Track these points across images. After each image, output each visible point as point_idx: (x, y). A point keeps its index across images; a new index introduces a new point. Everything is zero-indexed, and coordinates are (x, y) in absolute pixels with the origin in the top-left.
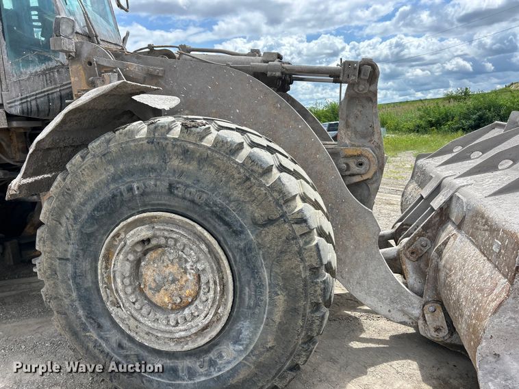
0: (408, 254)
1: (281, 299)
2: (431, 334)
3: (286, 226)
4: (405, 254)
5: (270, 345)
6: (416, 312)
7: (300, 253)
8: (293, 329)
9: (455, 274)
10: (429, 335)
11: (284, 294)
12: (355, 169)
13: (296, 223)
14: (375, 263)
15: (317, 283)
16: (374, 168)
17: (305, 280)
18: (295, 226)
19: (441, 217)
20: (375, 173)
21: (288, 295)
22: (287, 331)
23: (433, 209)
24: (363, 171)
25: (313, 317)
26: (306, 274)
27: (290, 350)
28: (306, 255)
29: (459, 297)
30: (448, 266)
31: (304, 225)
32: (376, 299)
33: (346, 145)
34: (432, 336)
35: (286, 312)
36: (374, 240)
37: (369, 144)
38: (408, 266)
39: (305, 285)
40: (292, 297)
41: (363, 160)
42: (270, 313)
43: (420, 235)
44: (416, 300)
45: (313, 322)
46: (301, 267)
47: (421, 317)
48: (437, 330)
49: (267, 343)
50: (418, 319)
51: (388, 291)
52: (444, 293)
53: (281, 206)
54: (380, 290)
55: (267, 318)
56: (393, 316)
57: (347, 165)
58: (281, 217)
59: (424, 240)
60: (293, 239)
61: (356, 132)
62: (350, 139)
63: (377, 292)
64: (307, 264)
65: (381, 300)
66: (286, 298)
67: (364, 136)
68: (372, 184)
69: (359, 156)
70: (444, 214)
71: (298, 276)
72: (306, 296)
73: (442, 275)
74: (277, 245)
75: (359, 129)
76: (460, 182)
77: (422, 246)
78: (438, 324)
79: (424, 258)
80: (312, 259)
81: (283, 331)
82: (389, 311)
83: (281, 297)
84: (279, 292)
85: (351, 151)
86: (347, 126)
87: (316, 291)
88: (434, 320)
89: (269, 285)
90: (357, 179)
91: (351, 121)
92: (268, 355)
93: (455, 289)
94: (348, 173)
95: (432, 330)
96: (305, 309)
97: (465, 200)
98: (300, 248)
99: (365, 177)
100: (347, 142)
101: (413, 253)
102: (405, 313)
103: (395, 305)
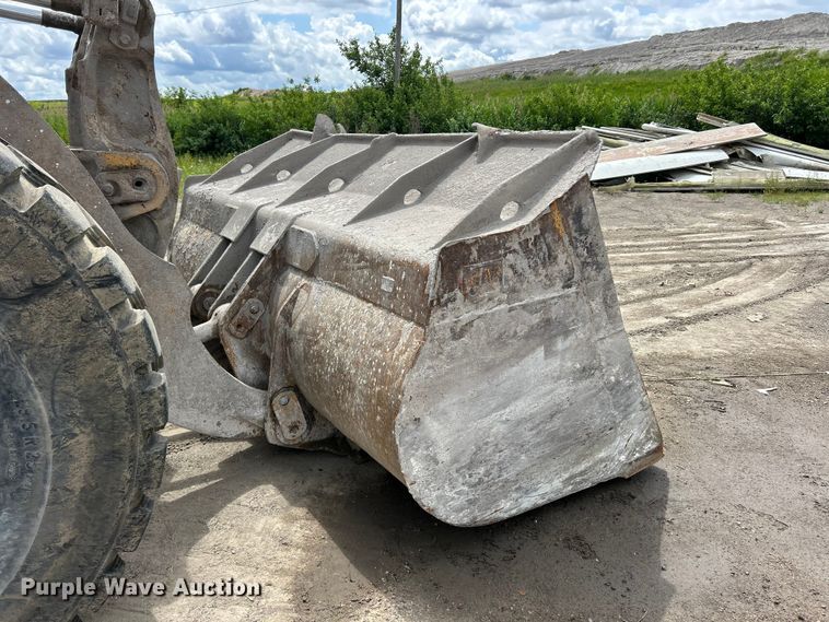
0: (233, 328)
1: (83, 444)
2: (281, 436)
3: (79, 293)
4: (228, 330)
5: (64, 539)
6: (259, 413)
7: (113, 342)
8: (113, 490)
9: (326, 337)
10: (282, 440)
11: (88, 430)
12: (131, 192)
13: (100, 286)
14: (188, 351)
15: (151, 393)
16: (164, 191)
17: (129, 393)
18: (97, 292)
19: (274, 264)
20: (166, 201)
21: (96, 430)
22: (100, 498)
23: (259, 255)
24: (146, 196)
25: (149, 457)
26: (128, 382)
27: (110, 532)
28: (126, 344)
29: (342, 365)
30: (309, 330)
31: (116, 287)
32: (196, 411)
33: (103, 147)
34: (286, 440)
35: (94, 464)
36: (183, 314)
37: (147, 148)
38: (234, 348)
39: (131, 402)
40: (108, 431)
41: (144, 175)
42: (60, 476)
43: (247, 296)
44: (256, 395)
45: (150, 465)
46: (120, 369)
47: (269, 419)
48: (293, 428)
49: (57, 538)
50: (265, 421)
51: (214, 392)
52: (306, 369)
53: (61, 255)
54: (201, 395)
55: (53, 490)
56: (226, 430)
57: (115, 184)
58: (65, 276)
59: (254, 303)
60: (97, 318)
61: (119, 125)
62: (109, 136)
63: (197, 399)
64: (130, 361)
65: (204, 411)
66: (92, 437)
67: (135, 133)
68: (161, 219)
69: (135, 168)
70: (279, 259)
71: (115, 388)
72: (134, 423)
73: (299, 346)
74: (61, 337)
75: (124, 119)
76: (291, 211)
77: (253, 312)
78: (294, 419)
79: (256, 331)
80: (140, 351)
81: (93, 500)
82: (219, 424)
83: (81, 438)
84: (77, 431)
85: (118, 159)
86: (102, 111)
87: (151, 408)
88: (288, 416)
89: (52, 421)
90: (135, 211)
91: (108, 101)
92: (61, 561)
93: (331, 356)
94: (117, 200)
95: (286, 430)
96: (133, 447)
97: (313, 233)
98: (114, 334)
99: (150, 207)
100: (106, 141)
101: (239, 326)
102: (242, 419)
103: (227, 412)
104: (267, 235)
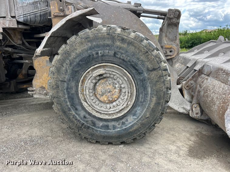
0: (186, 87)
1: (154, 99)
2: (193, 115)
3: (160, 71)
4: (185, 87)
5: (147, 116)
6: (188, 108)
7: (164, 82)
8: (157, 110)
9: (210, 91)
10: (193, 116)
11: (156, 97)
12: (169, 53)
13: (164, 71)
14: (175, 90)
15: (168, 93)
16: (176, 53)
17: (164, 92)
18: (163, 72)
19: (199, 73)
20: (176, 56)
21: (157, 98)
22: (155, 111)
23: (195, 70)
24: (172, 54)
25: (165, 106)
26: (165, 90)
27: (155, 118)
28: (166, 83)
29: (213, 98)
30: (205, 89)
31: (167, 71)
32: (174, 104)
33: (165, 44)
34: (194, 116)
35: (155, 104)
36: (175, 81)
37: (174, 44)
38: (185, 92)
39: (164, 94)
40: (159, 99)
41: (172, 50)
42: (149, 104)
43: (191, 80)
44: (189, 104)
45: (165, 108)
46: (164, 87)
47: (191, 110)
48: (197, 114)
49: (146, 115)
50: (190, 110)
51: (179, 100)
52: (203, 99)
53: (159, 64)
54: (176, 100)
55: (148, 106)
56: (180, 110)
57: (166, 51)
58: (159, 68)
59: (192, 82)
60: (162, 76)
61: (169, 39)
62: (167, 41)
63: (174, 101)
64: (166, 86)
65: (176, 104)
66: (156, 98)
67: (172, 41)
68: (174, 60)
69: (171, 48)
70: (201, 72)
71: (162, 91)
72: (164, 98)
73: (202, 93)
74: (155, 79)
75: (170, 38)
76: (206, 60)
77: (191, 84)
78: (197, 112)
79: (191, 89)
80: (168, 84)
81: (153, 111)
82: (178, 108)
83: (154, 98)
84: (154, 97)
85: (168, 46)
86: (166, 36)
87: (167, 96)
88: (196, 110)
89: (150, 93)
90: (169, 57)
91: (168, 34)
92: (146, 120)
93: (210, 96)
94: (166, 55)
95: (195, 114)
96: (163, 103)
97: (211, 66)
98: (164, 80)
99: (172, 57)
100: (166, 42)
101: (187, 87)
102: (184, 108)
103: (181, 106)
104: (199, 66)
